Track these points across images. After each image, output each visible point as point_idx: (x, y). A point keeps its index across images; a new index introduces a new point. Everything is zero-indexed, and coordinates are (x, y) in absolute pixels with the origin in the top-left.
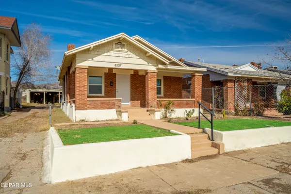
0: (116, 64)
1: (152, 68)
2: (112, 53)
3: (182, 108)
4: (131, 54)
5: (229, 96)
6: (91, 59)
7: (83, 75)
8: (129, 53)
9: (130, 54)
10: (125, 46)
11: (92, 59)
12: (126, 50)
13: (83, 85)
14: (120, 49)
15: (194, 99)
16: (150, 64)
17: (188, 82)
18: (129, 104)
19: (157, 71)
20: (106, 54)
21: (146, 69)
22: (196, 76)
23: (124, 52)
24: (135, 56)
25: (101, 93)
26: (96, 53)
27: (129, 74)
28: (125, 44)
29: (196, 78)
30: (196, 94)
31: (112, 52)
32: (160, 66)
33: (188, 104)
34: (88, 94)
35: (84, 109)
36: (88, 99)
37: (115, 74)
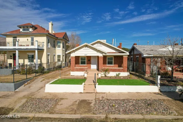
0: (85, 54)
1: (100, 55)
2: (83, 50)
4: (91, 50)
7: (73, 59)
13: (73, 63)
14: (86, 48)
15: (123, 68)
18: (97, 68)
20: (81, 51)
22: (124, 57)
24: (93, 51)
25: (85, 64)
33: (119, 70)
34: (80, 64)
35: (73, 71)
36: (75, 68)
37: (91, 56)
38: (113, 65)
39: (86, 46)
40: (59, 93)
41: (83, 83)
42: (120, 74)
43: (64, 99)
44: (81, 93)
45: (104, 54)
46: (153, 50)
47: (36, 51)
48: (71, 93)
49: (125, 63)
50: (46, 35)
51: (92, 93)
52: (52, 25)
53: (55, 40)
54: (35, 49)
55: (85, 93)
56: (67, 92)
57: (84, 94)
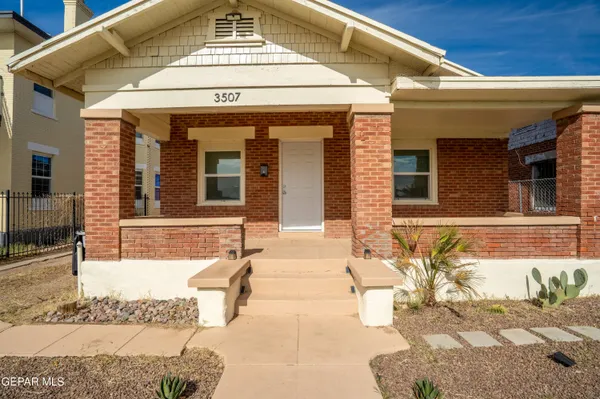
0: (221, 92)
1: (367, 96)
2: (204, 56)
3: (514, 255)
4: (280, 49)
6: (130, 86)
7: (105, 142)
8: (271, 47)
9: (275, 51)
10: (257, 23)
11: (136, 85)
12: (257, 37)
13: (104, 177)
14: (234, 37)
15: (576, 220)
16: (360, 82)
17: (523, 161)
18: (322, 227)
19: (391, 108)
20: (183, 61)
22: (585, 118)
23: (253, 44)
24: (294, 57)
25: (238, 198)
26: (148, 62)
27: (321, 139)
28: (256, 16)
29: (586, 127)
30: (584, 197)
31: (205, 51)
32: (404, 83)
33: (544, 239)
34: (202, 201)
35: (110, 257)
36: (124, 223)
37: (277, 140)
38: (433, 200)
39: (233, 14)
50: (17, 33)
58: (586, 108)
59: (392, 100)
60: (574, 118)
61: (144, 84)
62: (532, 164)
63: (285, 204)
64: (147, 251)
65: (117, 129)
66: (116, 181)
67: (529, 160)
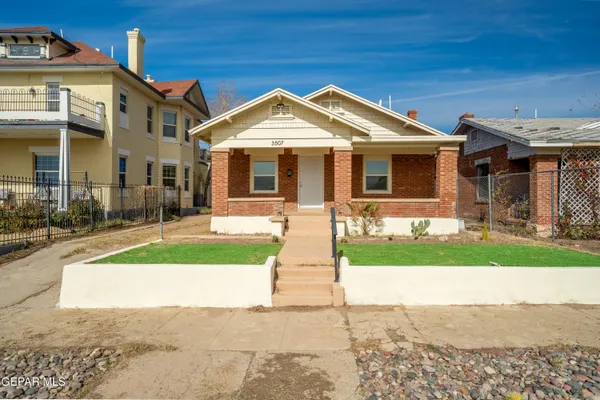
0: (274, 140)
1: (342, 144)
2: (267, 123)
3: (409, 216)
4: (301, 121)
5: (539, 192)
6: (232, 137)
7: (221, 162)
8: (297, 120)
9: (299, 122)
10: (291, 108)
11: (235, 137)
12: (291, 115)
14: (281, 115)
15: (438, 200)
16: (337, 136)
18: (322, 206)
19: (352, 149)
20: (257, 126)
21: (331, 146)
22: (442, 153)
23: (289, 119)
24: (308, 125)
25: (273, 189)
26: (241, 126)
27: (322, 155)
28: (291, 106)
29: (443, 157)
30: (441, 189)
31: (267, 121)
33: (423, 209)
34: (252, 190)
35: (223, 215)
36: (229, 199)
37: (296, 156)
38: (389, 191)
39: (280, 104)
40: (134, 312)
41: (271, 260)
42: (427, 224)
43: (149, 348)
44: (259, 309)
45: (356, 139)
46: (558, 129)
47: (63, 133)
48: (205, 313)
49: (448, 177)
50: (114, 73)
51: (318, 308)
52: (141, 40)
53: (153, 104)
54: (58, 123)
55: (279, 309)
56: (184, 304)
57: (276, 314)
58: (441, 148)
59: (353, 144)
60: (439, 152)
61: (238, 136)
62: (478, 166)
63: (301, 192)
64: (240, 213)
65: (227, 157)
66: (227, 180)
67: (477, 163)
